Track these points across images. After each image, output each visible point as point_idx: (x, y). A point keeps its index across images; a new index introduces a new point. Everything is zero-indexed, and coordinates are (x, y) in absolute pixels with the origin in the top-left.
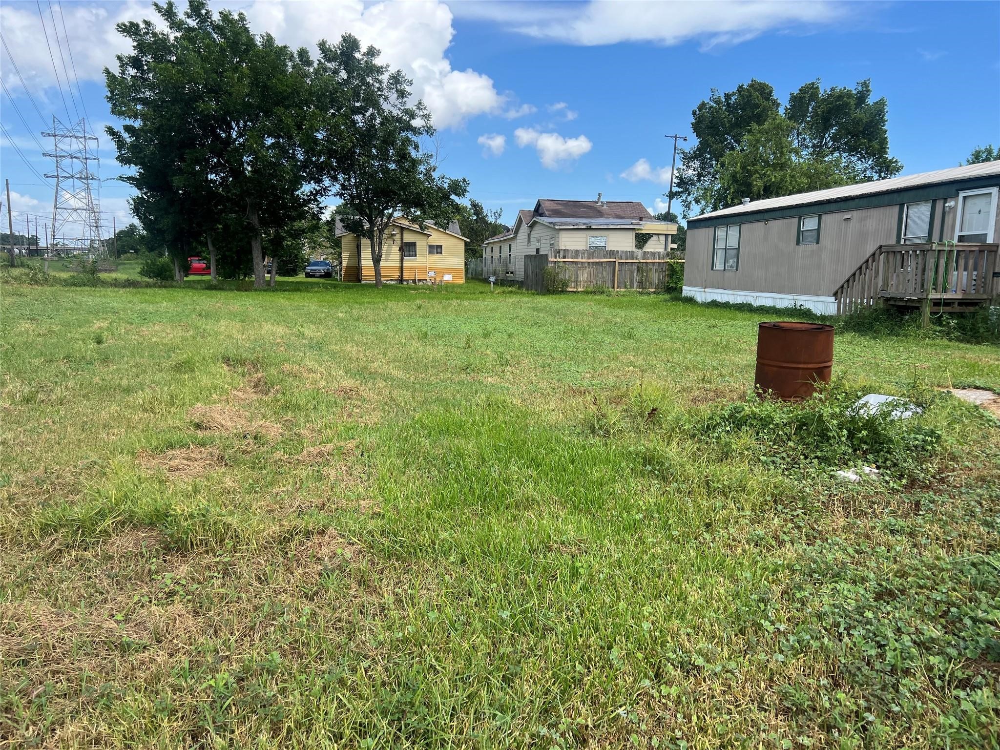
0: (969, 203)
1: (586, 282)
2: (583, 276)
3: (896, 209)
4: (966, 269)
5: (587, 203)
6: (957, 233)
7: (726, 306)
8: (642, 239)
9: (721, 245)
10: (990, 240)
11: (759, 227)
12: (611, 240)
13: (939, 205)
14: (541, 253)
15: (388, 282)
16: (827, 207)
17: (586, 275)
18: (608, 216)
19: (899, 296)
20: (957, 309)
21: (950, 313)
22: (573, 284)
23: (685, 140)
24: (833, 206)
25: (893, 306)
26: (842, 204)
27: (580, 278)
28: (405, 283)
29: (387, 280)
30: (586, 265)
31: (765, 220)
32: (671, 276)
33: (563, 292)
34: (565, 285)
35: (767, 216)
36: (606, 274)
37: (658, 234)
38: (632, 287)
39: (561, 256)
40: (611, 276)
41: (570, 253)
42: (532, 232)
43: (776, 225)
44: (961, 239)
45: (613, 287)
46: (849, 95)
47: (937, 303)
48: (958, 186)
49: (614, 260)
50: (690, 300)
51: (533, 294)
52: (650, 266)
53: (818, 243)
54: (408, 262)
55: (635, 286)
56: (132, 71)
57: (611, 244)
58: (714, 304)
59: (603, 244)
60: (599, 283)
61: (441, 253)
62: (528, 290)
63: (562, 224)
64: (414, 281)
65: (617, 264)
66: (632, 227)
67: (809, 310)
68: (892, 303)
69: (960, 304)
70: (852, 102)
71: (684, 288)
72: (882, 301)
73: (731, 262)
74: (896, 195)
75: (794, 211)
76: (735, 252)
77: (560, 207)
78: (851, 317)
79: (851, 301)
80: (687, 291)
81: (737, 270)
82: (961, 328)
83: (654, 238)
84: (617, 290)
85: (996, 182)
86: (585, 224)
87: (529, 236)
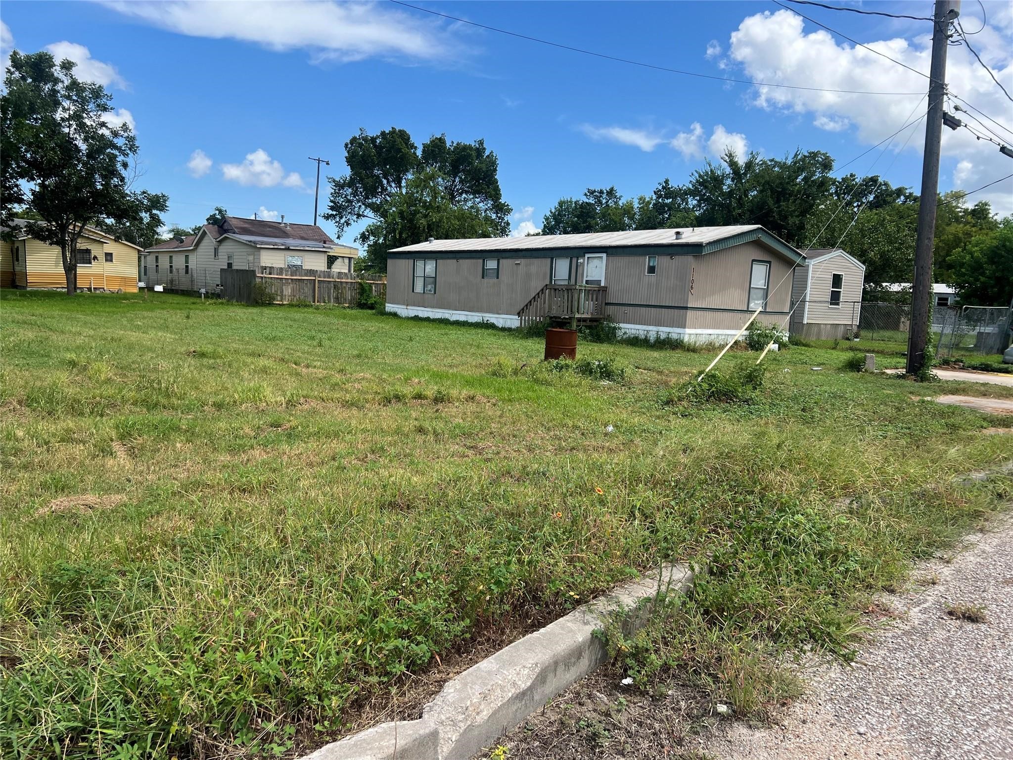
0: (590, 259)
1: (290, 296)
2: (288, 291)
3: (549, 260)
4: (592, 300)
6: (585, 279)
7: (428, 319)
8: (331, 260)
9: (419, 272)
10: (603, 284)
11: (452, 263)
12: (306, 260)
13: (574, 260)
14: (234, 267)
15: (58, 290)
16: (504, 254)
17: (290, 291)
18: (294, 237)
19: (559, 316)
20: (588, 323)
21: (585, 326)
22: (279, 298)
23: (328, 164)
24: (507, 254)
25: (554, 321)
26: (514, 253)
27: (285, 293)
28: (78, 291)
29: (57, 288)
30: (290, 281)
31: (457, 259)
32: (361, 294)
33: (270, 304)
34: (272, 298)
35: (458, 255)
36: (307, 290)
37: (343, 257)
38: (329, 301)
39: (268, 272)
40: (311, 292)
41: (276, 270)
42: (220, 247)
43: (466, 263)
44: (587, 282)
45: (314, 302)
46: (470, 147)
47: (579, 320)
48: (584, 251)
49: (313, 278)
50: (395, 315)
51: (243, 305)
52: (344, 285)
53: (498, 278)
54: (82, 270)
55: (332, 300)
57: (306, 263)
58: (416, 318)
59: (299, 263)
60: (302, 297)
61: (111, 261)
62: (237, 301)
63: (262, 243)
64: (89, 289)
65: (316, 281)
66: (324, 250)
67: (493, 324)
68: (554, 319)
69: (590, 321)
70: (474, 154)
71: (387, 305)
72: (548, 318)
73: (429, 287)
74: (548, 251)
75: (478, 255)
76: (432, 280)
77: (246, 226)
78: (530, 328)
79: (529, 318)
80: (390, 307)
81: (435, 293)
82: (591, 334)
83: (340, 260)
84: (317, 304)
85: (604, 250)
86: (283, 245)
87: (216, 250)
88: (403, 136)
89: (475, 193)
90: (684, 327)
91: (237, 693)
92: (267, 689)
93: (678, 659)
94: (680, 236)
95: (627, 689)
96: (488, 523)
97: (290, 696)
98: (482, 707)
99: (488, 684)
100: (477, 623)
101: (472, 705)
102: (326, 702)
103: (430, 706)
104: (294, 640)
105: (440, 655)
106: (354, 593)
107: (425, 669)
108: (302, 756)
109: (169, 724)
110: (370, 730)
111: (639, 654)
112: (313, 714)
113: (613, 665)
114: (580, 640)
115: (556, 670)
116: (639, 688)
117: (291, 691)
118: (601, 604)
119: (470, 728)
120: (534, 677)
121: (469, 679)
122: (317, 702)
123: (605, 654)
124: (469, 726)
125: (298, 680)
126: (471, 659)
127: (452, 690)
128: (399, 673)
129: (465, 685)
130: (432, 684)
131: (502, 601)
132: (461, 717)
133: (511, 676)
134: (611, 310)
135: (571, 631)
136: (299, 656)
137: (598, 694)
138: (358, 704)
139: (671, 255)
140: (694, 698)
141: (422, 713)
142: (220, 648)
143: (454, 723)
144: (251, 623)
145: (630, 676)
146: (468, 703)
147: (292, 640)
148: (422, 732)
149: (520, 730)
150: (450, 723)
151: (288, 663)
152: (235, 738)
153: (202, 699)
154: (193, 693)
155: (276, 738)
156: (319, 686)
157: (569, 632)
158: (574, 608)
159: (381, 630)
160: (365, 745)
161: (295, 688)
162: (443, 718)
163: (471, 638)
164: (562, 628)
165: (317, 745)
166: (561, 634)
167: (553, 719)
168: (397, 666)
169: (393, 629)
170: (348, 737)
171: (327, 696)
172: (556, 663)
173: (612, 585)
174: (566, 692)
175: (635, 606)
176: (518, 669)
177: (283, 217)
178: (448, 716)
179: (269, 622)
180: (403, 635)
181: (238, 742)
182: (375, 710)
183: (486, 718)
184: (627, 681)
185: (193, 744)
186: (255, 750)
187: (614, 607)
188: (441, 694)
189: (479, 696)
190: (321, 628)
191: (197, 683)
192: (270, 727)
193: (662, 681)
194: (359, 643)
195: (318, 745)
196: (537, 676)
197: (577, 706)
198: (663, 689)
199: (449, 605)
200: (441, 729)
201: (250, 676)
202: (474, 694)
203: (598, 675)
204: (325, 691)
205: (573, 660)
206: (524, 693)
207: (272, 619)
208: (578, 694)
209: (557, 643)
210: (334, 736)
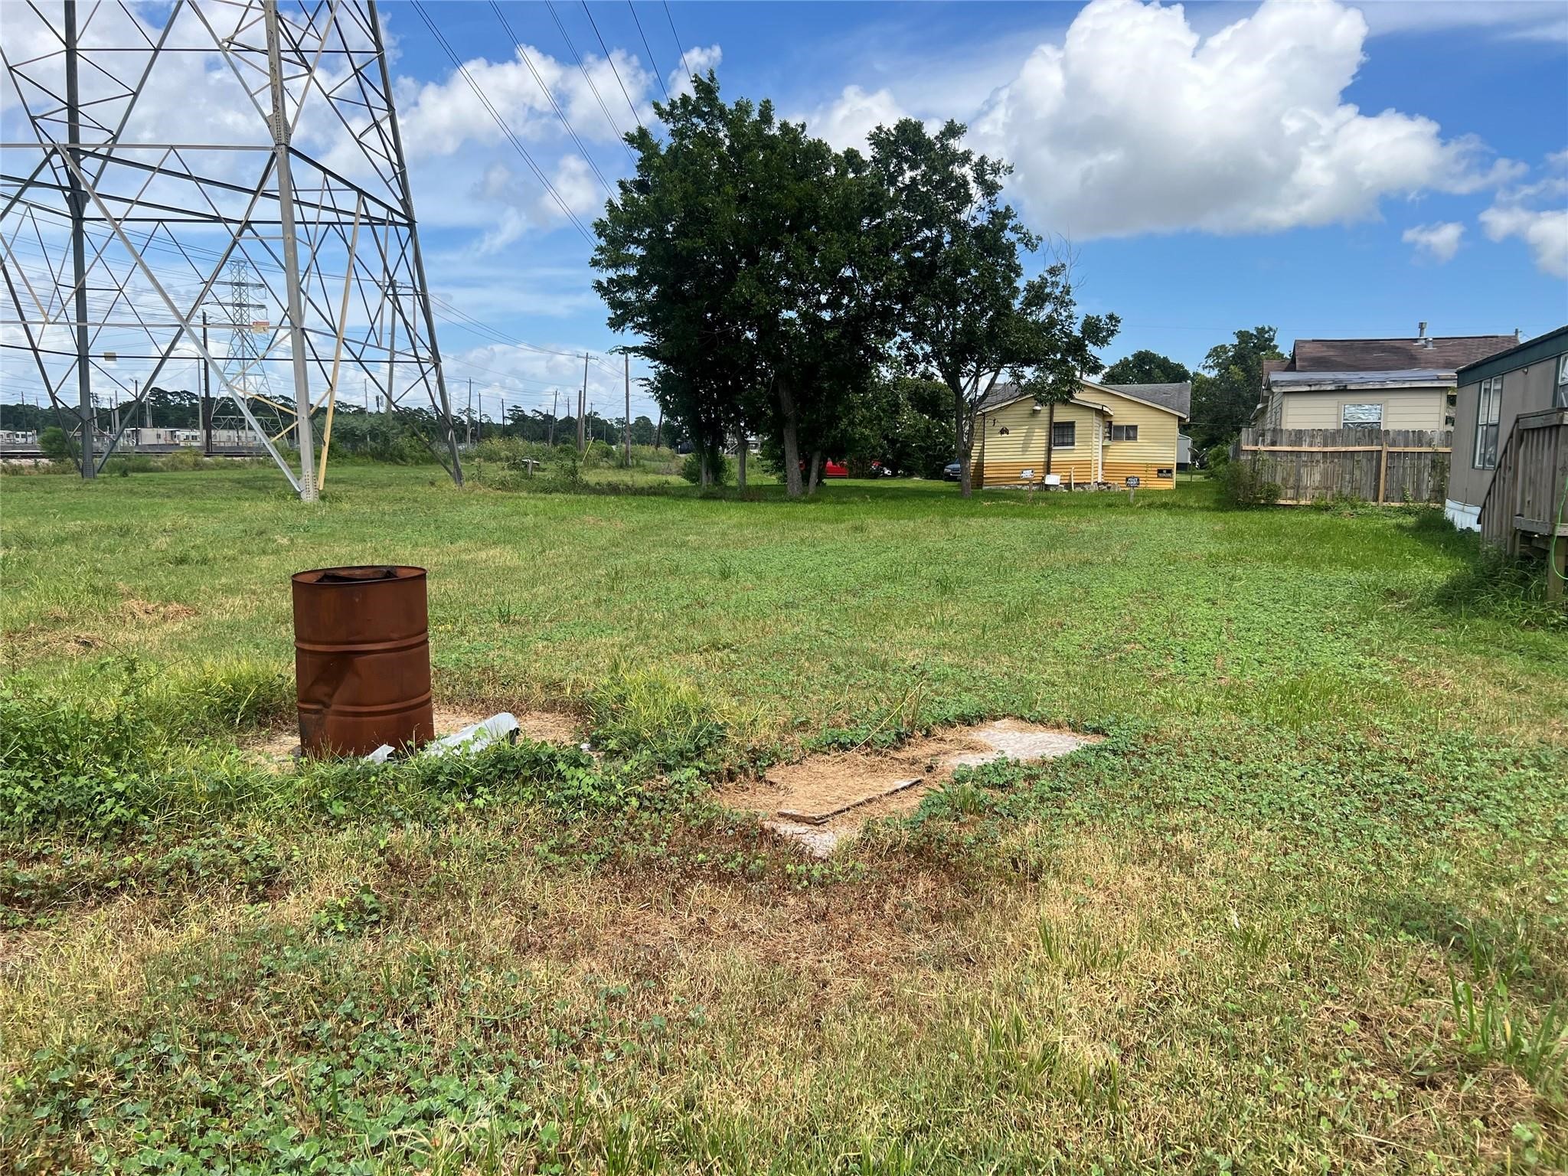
1: (1317, 488)
2: (1313, 478)
5: (1393, 343)
11: (1519, 379)
12: (1390, 410)
17: (1317, 477)
22: (1289, 492)
27: (1306, 481)
29: (1023, 485)
30: (1319, 457)
31: (1525, 366)
33: (1267, 506)
34: (1273, 493)
35: (1527, 356)
36: (1360, 474)
38: (1416, 499)
40: (1371, 478)
45: (1376, 499)
49: (1379, 448)
50: (1450, 528)
54: (1060, 455)
57: (1391, 418)
59: (1373, 419)
60: (1346, 490)
64: (1068, 485)
65: (1384, 454)
76: (1495, 431)
80: (1449, 509)
84: (1383, 504)
86: (1335, 382)
177: (1422, 326)
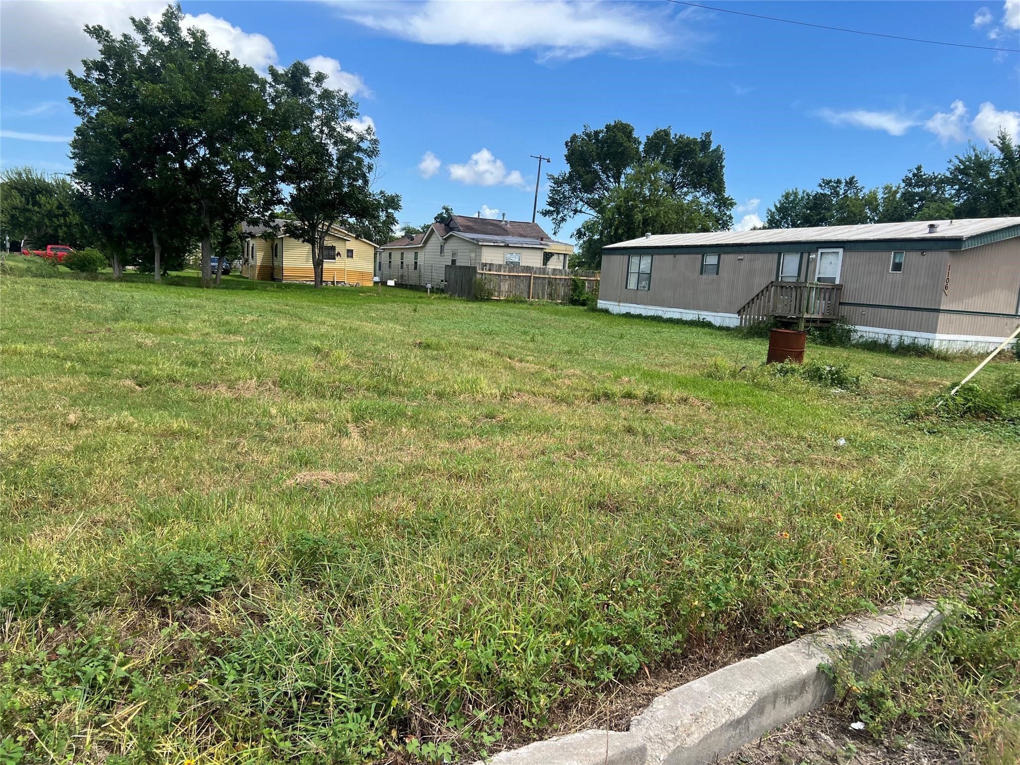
0: (824, 256)
1: (507, 292)
2: (505, 287)
3: (776, 256)
4: (824, 299)
5: (493, 222)
6: (817, 276)
7: (639, 316)
8: (547, 257)
9: (634, 268)
10: (837, 282)
11: (669, 258)
12: (523, 257)
13: (805, 256)
14: (458, 264)
15: (308, 283)
16: (726, 249)
17: (507, 287)
18: (513, 235)
19: (785, 315)
20: (819, 324)
21: (814, 327)
22: (496, 293)
23: (549, 161)
24: (729, 249)
25: (779, 321)
26: (736, 248)
27: (503, 289)
28: (324, 284)
29: (307, 281)
30: (507, 277)
31: (675, 254)
32: (574, 290)
33: (489, 300)
34: (490, 293)
35: (675, 251)
36: (523, 286)
37: (559, 254)
38: (543, 298)
39: (488, 269)
40: (527, 288)
41: (495, 267)
42: (446, 244)
43: (683, 258)
44: (819, 279)
45: (529, 298)
46: (695, 140)
47: (808, 320)
48: (818, 245)
49: (530, 275)
50: (606, 311)
51: (464, 300)
52: (558, 281)
53: (717, 274)
54: (327, 265)
55: (546, 296)
56: (95, 74)
57: (523, 260)
58: (628, 315)
59: (517, 260)
60: (518, 293)
61: (352, 257)
62: (459, 296)
63: (484, 240)
64: (333, 283)
65: (532, 278)
66: (541, 247)
67: (710, 322)
68: (779, 319)
69: (821, 322)
70: (697, 148)
71: (599, 301)
72: (772, 318)
73: (644, 283)
74: (776, 246)
75: (699, 250)
76: (647, 276)
77: (470, 224)
78: (751, 328)
79: (750, 317)
80: (601, 304)
81: (649, 289)
82: (822, 337)
83: (555, 257)
84: (531, 300)
85: (842, 245)
86: (502, 242)
87: (442, 247)
88: (625, 130)
89: (695, 186)
90: (935, 332)
91: (452, 678)
92: (478, 677)
93: (920, 710)
94: (934, 230)
95: (857, 735)
96: (704, 535)
97: (500, 687)
98: (693, 729)
99: (700, 706)
100: (688, 639)
101: (683, 725)
102: (534, 699)
103: (638, 720)
104: (506, 632)
105: (649, 667)
106: (564, 592)
107: (633, 680)
108: (510, 749)
109: (391, 697)
110: (577, 734)
111: (874, 700)
112: (522, 708)
113: (841, 705)
114: (805, 673)
115: (775, 702)
116: (872, 736)
117: (500, 683)
118: (830, 636)
119: (679, 750)
120: (751, 705)
121: (680, 698)
122: (526, 698)
123: (832, 692)
124: (679, 747)
125: (509, 673)
126: (681, 676)
127: (662, 707)
128: (607, 680)
129: (676, 703)
130: (640, 696)
131: (716, 619)
132: (670, 736)
133: (725, 701)
134: (845, 311)
135: (794, 661)
136: (509, 649)
137: (823, 735)
138: (565, 706)
139: (923, 251)
140: (939, 757)
141: (629, 725)
142: (438, 631)
143: (663, 742)
144: (466, 610)
145: (861, 721)
146: (679, 723)
147: (504, 632)
148: (629, 746)
149: (733, 760)
150: (659, 740)
151: (499, 654)
152: (448, 720)
153: (420, 678)
154: (412, 671)
155: (486, 727)
156: (528, 682)
157: (791, 662)
158: (798, 637)
159: (590, 633)
160: (571, 749)
161: (505, 680)
162: (652, 734)
163: (682, 654)
164: (784, 658)
165: (524, 741)
166: (782, 663)
167: (770, 754)
168: (606, 673)
169: (603, 634)
170: (555, 738)
171: (535, 693)
172: (776, 695)
173: (844, 617)
174: (786, 727)
175: (869, 643)
176: (733, 695)
177: (504, 215)
178: (656, 733)
179: (482, 611)
180: (612, 641)
181: (451, 724)
182: (581, 714)
183: (696, 741)
184: (857, 726)
185: (410, 720)
186: (466, 736)
187: (845, 642)
188: (650, 708)
189: (690, 717)
190: (532, 623)
191: (416, 662)
192: (481, 715)
193: (900, 732)
194: (568, 643)
195: (526, 741)
196: (755, 705)
197: (798, 745)
198: (901, 742)
199: (661, 617)
200: (649, 745)
201: (464, 662)
202: (684, 714)
203: (823, 713)
204: (533, 688)
205: (795, 693)
206: (739, 722)
207: (486, 609)
208: (799, 731)
209: (777, 673)
210: (541, 734)
